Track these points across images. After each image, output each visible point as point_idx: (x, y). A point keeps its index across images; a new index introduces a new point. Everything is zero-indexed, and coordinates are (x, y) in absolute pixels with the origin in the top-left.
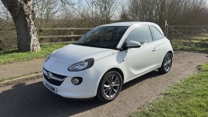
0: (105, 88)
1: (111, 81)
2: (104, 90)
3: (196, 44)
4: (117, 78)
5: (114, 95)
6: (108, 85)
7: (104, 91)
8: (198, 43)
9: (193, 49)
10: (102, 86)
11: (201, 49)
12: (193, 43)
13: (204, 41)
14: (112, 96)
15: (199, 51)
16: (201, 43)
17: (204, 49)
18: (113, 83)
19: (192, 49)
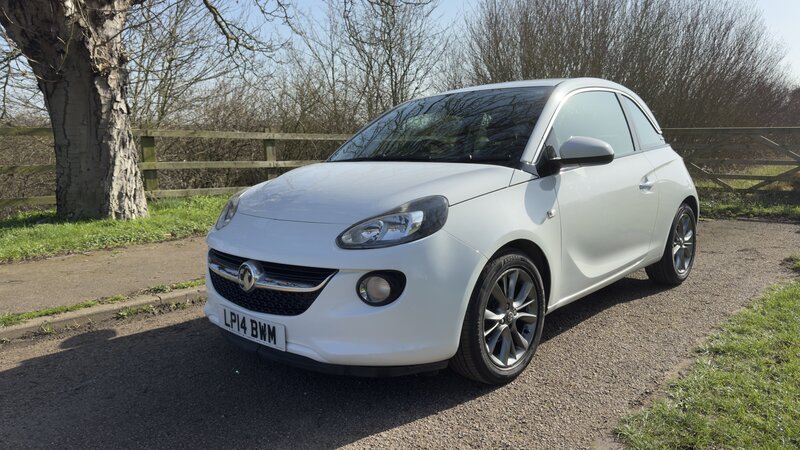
0: (490, 323)
1: (508, 296)
2: (486, 330)
3: (743, 192)
4: (529, 287)
5: (518, 356)
6: (497, 313)
7: (486, 334)
8: (751, 190)
9: (738, 209)
10: (480, 312)
11: (766, 211)
12: (729, 189)
13: (769, 180)
14: (511, 361)
15: (760, 215)
16: (762, 189)
17: (779, 209)
18: (516, 305)
19: (734, 211)
